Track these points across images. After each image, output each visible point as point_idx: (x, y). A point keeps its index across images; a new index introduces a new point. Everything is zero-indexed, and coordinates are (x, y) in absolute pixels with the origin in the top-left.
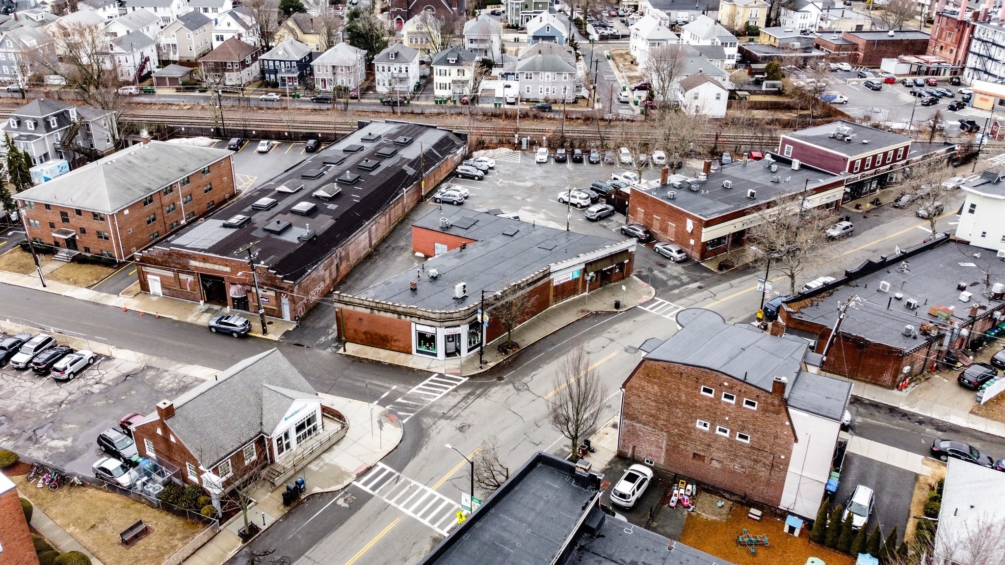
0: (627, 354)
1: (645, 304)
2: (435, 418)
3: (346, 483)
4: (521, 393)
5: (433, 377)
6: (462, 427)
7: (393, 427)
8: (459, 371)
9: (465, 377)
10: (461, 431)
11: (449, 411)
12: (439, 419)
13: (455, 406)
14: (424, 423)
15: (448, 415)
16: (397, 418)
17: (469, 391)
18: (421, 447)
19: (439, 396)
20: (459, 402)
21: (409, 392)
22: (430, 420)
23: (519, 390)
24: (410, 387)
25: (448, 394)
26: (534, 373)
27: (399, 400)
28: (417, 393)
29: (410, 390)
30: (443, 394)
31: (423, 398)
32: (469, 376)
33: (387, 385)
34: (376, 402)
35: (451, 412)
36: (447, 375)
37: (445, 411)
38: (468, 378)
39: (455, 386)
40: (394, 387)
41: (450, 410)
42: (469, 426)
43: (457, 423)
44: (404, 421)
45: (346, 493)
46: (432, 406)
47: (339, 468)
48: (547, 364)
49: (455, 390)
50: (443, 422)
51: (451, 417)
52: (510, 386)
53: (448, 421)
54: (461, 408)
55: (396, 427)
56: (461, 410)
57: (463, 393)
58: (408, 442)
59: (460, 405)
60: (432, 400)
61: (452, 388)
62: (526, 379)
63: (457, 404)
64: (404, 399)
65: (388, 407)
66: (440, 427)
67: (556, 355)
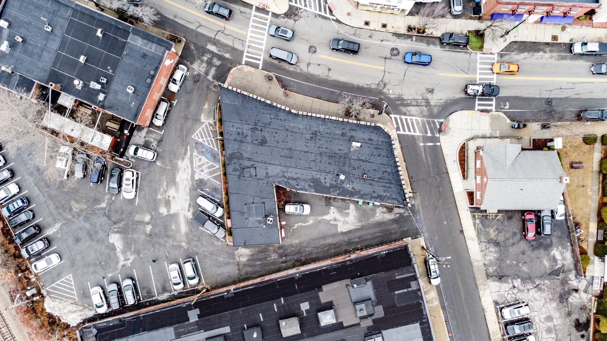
0: (317, 50)
1: (256, 66)
2: (431, 109)
3: (497, 113)
4: (387, 82)
5: (402, 132)
6: (430, 92)
7: (451, 122)
8: (389, 123)
9: (391, 117)
10: (433, 90)
11: (423, 106)
12: (432, 106)
13: (418, 106)
14: (438, 111)
15: (425, 104)
16: (443, 125)
17: (401, 107)
18: (454, 100)
19: (414, 118)
20: (413, 106)
21: (421, 134)
22: (435, 110)
23: (385, 85)
24: (416, 137)
25: (410, 115)
26: (365, 86)
27: (429, 134)
28: (419, 130)
29: (418, 136)
30: (411, 118)
31: (421, 124)
32: (389, 116)
33: (422, 149)
34: (438, 144)
35: (423, 104)
36: (396, 126)
37: (424, 107)
38: (391, 115)
39: (402, 116)
40: (422, 144)
41: (421, 106)
42: (427, 89)
43: (429, 96)
44: (442, 120)
45: (501, 109)
46: (424, 116)
47: (491, 123)
48: (353, 85)
49: (405, 114)
50: (432, 103)
51: (426, 102)
52: (385, 90)
53: (430, 101)
54: (417, 102)
55: (450, 120)
56: (419, 101)
57: (404, 109)
58: (455, 108)
59: (415, 104)
60: (419, 119)
61: (403, 117)
62: (373, 86)
63: (415, 106)
64: (427, 133)
65: (438, 136)
66: (437, 101)
67: (342, 85)
